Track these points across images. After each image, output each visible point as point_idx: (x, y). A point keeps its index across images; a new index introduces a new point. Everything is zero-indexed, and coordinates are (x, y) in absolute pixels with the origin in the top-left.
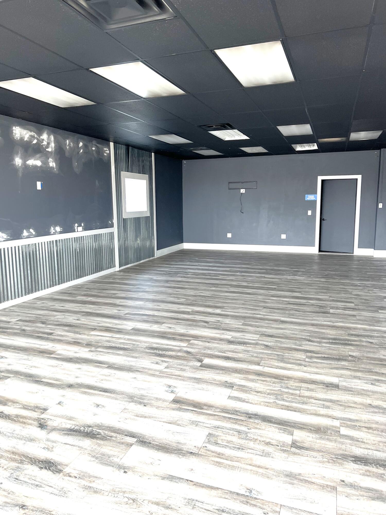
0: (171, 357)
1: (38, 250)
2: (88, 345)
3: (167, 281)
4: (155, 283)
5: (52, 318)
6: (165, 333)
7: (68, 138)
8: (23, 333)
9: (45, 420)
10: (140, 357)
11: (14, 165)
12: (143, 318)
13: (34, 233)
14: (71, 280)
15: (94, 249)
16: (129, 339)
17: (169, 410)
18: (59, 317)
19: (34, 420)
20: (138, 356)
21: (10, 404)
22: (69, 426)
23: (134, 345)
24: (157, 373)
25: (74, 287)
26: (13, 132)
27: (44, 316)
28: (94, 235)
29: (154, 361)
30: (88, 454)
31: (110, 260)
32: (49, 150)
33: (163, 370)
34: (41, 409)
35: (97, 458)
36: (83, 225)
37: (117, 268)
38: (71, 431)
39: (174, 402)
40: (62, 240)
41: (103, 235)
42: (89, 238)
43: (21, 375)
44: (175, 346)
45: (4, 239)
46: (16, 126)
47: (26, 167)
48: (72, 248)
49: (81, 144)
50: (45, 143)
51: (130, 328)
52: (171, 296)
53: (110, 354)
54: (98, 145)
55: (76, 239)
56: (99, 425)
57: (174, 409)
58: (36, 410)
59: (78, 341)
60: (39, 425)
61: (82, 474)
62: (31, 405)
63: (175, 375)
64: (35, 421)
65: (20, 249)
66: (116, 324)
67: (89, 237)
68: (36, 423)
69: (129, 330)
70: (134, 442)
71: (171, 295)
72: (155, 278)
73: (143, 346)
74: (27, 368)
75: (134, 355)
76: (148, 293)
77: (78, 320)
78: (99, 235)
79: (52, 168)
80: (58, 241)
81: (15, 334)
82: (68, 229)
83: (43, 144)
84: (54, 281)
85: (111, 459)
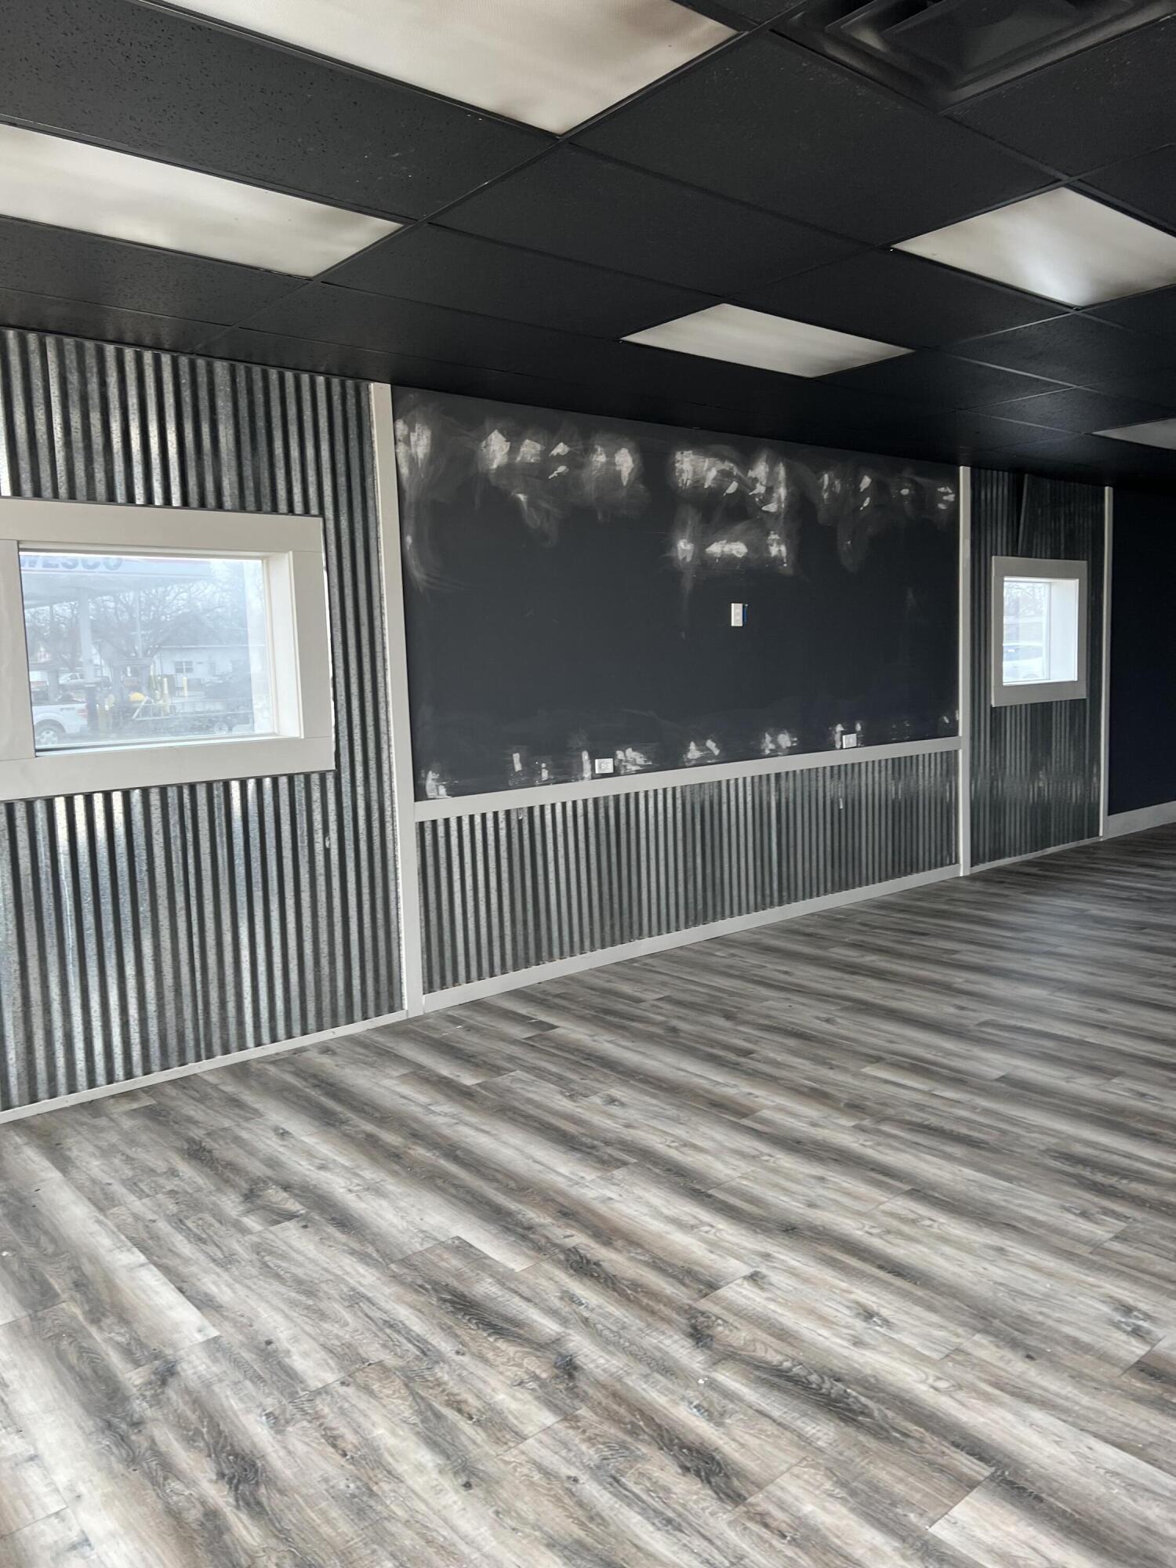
0: (1138, 1202)
1: (724, 800)
2: (855, 1107)
3: (1141, 927)
4: (1092, 929)
5: (754, 1006)
6: (1121, 1111)
7: (827, 468)
8: (671, 1039)
9: (709, 1317)
10: (1022, 1180)
11: (671, 560)
12: (1043, 1046)
13: (717, 752)
14: (818, 895)
15: (890, 802)
16: (987, 1112)
17: (1121, 1396)
18: (775, 1004)
19: (681, 1310)
20: (1013, 1173)
21: (619, 1243)
22: (774, 1358)
23: (1004, 1132)
24: (1083, 1250)
25: (824, 917)
26: (674, 468)
27: (732, 994)
28: (893, 759)
29: (1072, 1202)
30: (827, 1468)
31: (942, 840)
32: (772, 508)
33: (1106, 1245)
34: (700, 1281)
35: (853, 1493)
36: (859, 727)
37: (963, 868)
38: (779, 1376)
39: (1142, 1371)
40: (794, 772)
41: (921, 759)
42: (877, 768)
43: (655, 1164)
44: (1159, 1165)
45: (638, 768)
46: (683, 449)
47: (703, 562)
48: (825, 797)
49: (866, 482)
50: (760, 489)
51: (997, 1074)
52: (1152, 980)
53: (922, 1148)
54: (919, 479)
55: (836, 771)
56: (867, 1381)
57: (1139, 1399)
58: (687, 1281)
59: (826, 1088)
60: (690, 1330)
61: (802, 1530)
62: (675, 1261)
63: (1153, 1274)
64: (679, 1315)
65: (678, 795)
66: (948, 1053)
67: (877, 765)
68: (682, 1320)
69: (992, 1081)
70: (982, 1479)
71: (1152, 976)
72: (1095, 910)
73: (1032, 1144)
74: (673, 1144)
75: (1001, 1168)
76: (1067, 962)
77: (828, 1021)
78: (908, 760)
79: (777, 560)
80: (783, 775)
81: (650, 1038)
82: (815, 740)
83: (755, 492)
84: (768, 892)
85: (899, 1511)
